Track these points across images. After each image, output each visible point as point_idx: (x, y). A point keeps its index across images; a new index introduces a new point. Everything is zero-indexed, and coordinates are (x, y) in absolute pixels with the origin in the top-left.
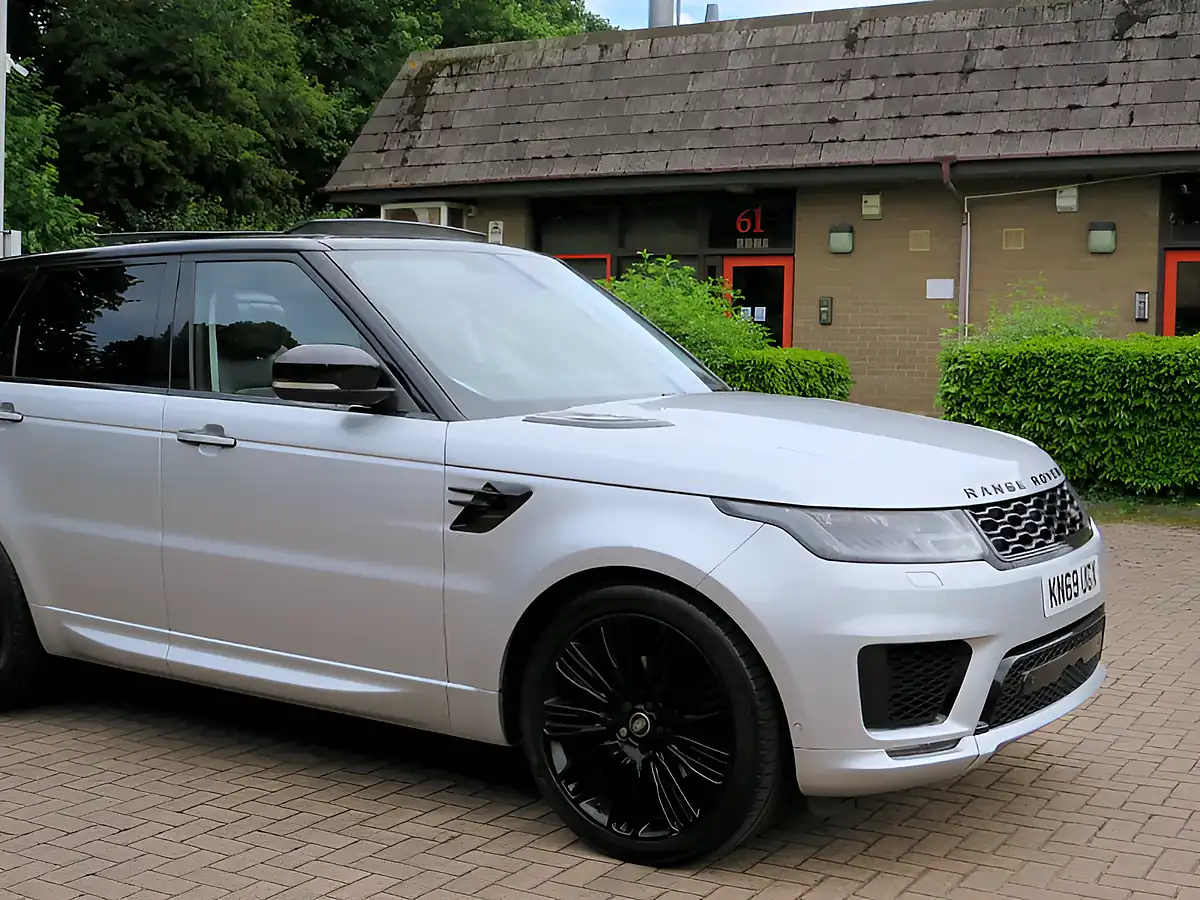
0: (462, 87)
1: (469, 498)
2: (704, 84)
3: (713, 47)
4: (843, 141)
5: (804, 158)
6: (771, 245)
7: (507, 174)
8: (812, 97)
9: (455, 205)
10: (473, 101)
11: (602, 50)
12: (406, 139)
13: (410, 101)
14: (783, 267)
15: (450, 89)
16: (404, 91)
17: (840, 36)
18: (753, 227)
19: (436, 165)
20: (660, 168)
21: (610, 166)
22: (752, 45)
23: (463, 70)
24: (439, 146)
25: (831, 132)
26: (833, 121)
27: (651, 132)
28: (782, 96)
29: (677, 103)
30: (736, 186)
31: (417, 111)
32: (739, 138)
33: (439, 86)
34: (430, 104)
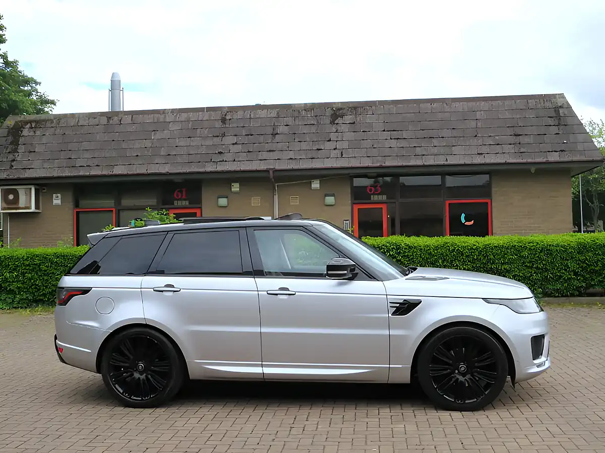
0: (38, 133)
1: (398, 305)
2: (159, 135)
3: (161, 120)
4: (226, 161)
5: (210, 168)
6: (190, 203)
7: (67, 173)
8: (209, 142)
9: (37, 187)
10: (44, 140)
11: (108, 120)
12: (11, 157)
13: (10, 139)
14: (196, 213)
15: (32, 133)
16: (7, 133)
17: (219, 117)
18: (182, 196)
19: (29, 169)
20: (144, 171)
21: (118, 170)
22: (180, 119)
23: (38, 125)
24: (29, 160)
25: (220, 158)
26: (220, 153)
27: (138, 156)
28: (196, 142)
29: (148, 144)
30: (178, 179)
31: (15, 143)
32: (179, 160)
33: (25, 132)
34: (21, 140)
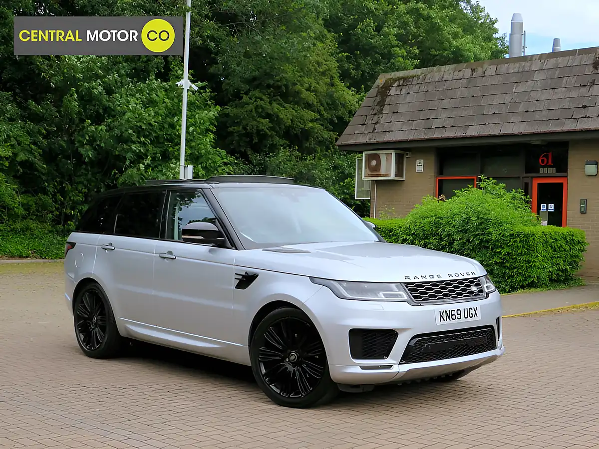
0: (404, 91)
1: (240, 277)
2: (521, 88)
3: (527, 69)
4: (589, 117)
5: (569, 126)
6: (557, 171)
7: (423, 136)
8: (574, 94)
9: (399, 152)
10: (408, 99)
11: (472, 71)
12: (375, 118)
13: (378, 99)
14: (562, 184)
15: (398, 92)
16: (376, 94)
17: (591, 62)
18: (548, 162)
19: (389, 131)
20: (497, 132)
21: (472, 132)
22: (548, 67)
23: (405, 83)
24: (391, 122)
25: (583, 112)
26: (585, 107)
27: (494, 113)
28: (560, 93)
29: (508, 99)
30: (535, 141)
31: (382, 104)
32: (537, 117)
33: (393, 91)
34: (388, 100)
